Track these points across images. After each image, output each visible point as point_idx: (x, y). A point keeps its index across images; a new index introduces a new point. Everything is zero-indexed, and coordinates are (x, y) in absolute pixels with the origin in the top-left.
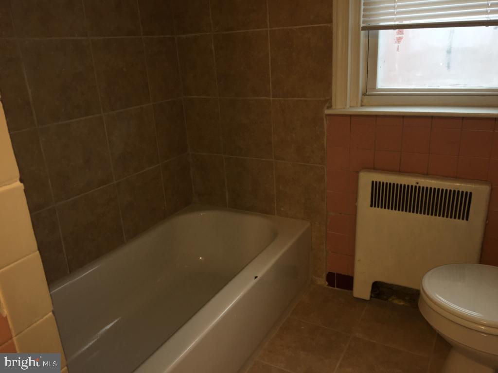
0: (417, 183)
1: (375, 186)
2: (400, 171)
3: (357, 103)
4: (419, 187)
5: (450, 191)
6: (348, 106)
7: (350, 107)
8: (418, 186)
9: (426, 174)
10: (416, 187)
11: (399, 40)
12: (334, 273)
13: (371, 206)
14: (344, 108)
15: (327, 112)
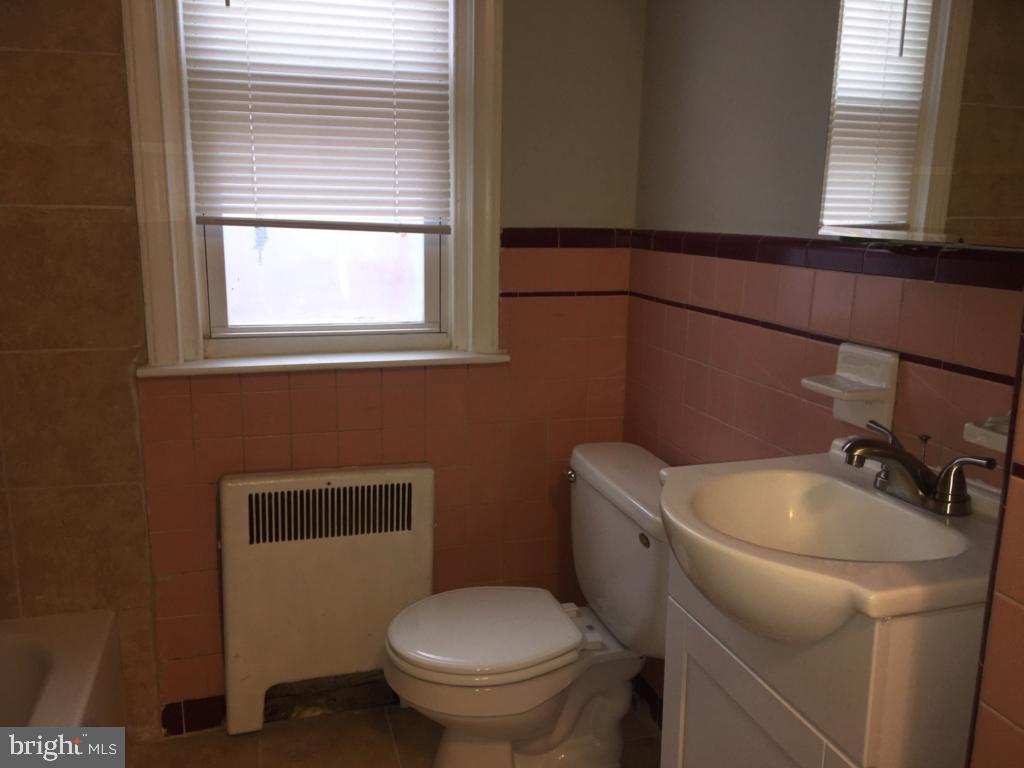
0: (329, 484)
1: (255, 501)
2: (292, 468)
3: (197, 353)
4: (333, 490)
5: (381, 486)
6: (181, 360)
7: (185, 361)
8: (330, 488)
9: (338, 466)
10: (327, 490)
11: (260, 243)
12: (179, 704)
13: (251, 542)
14: (174, 364)
15: (142, 373)
